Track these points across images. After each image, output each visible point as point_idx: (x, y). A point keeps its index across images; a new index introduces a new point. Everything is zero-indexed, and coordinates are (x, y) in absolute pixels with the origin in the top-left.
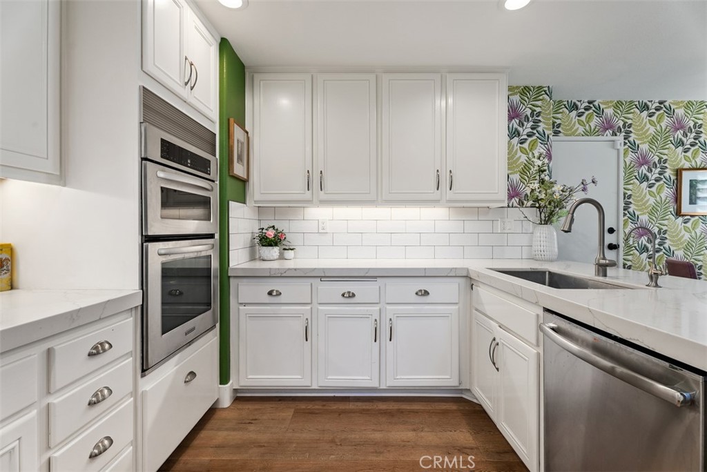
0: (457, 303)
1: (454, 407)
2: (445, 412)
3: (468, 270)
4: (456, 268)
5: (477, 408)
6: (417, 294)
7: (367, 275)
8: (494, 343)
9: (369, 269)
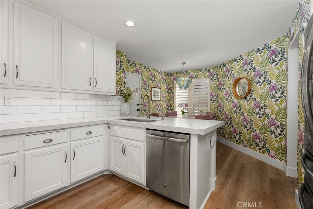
0: (103, 135)
1: (103, 179)
2: (100, 182)
3: (108, 121)
4: (103, 120)
5: (111, 175)
6: (86, 134)
7: (60, 128)
8: (124, 146)
9: (62, 125)
